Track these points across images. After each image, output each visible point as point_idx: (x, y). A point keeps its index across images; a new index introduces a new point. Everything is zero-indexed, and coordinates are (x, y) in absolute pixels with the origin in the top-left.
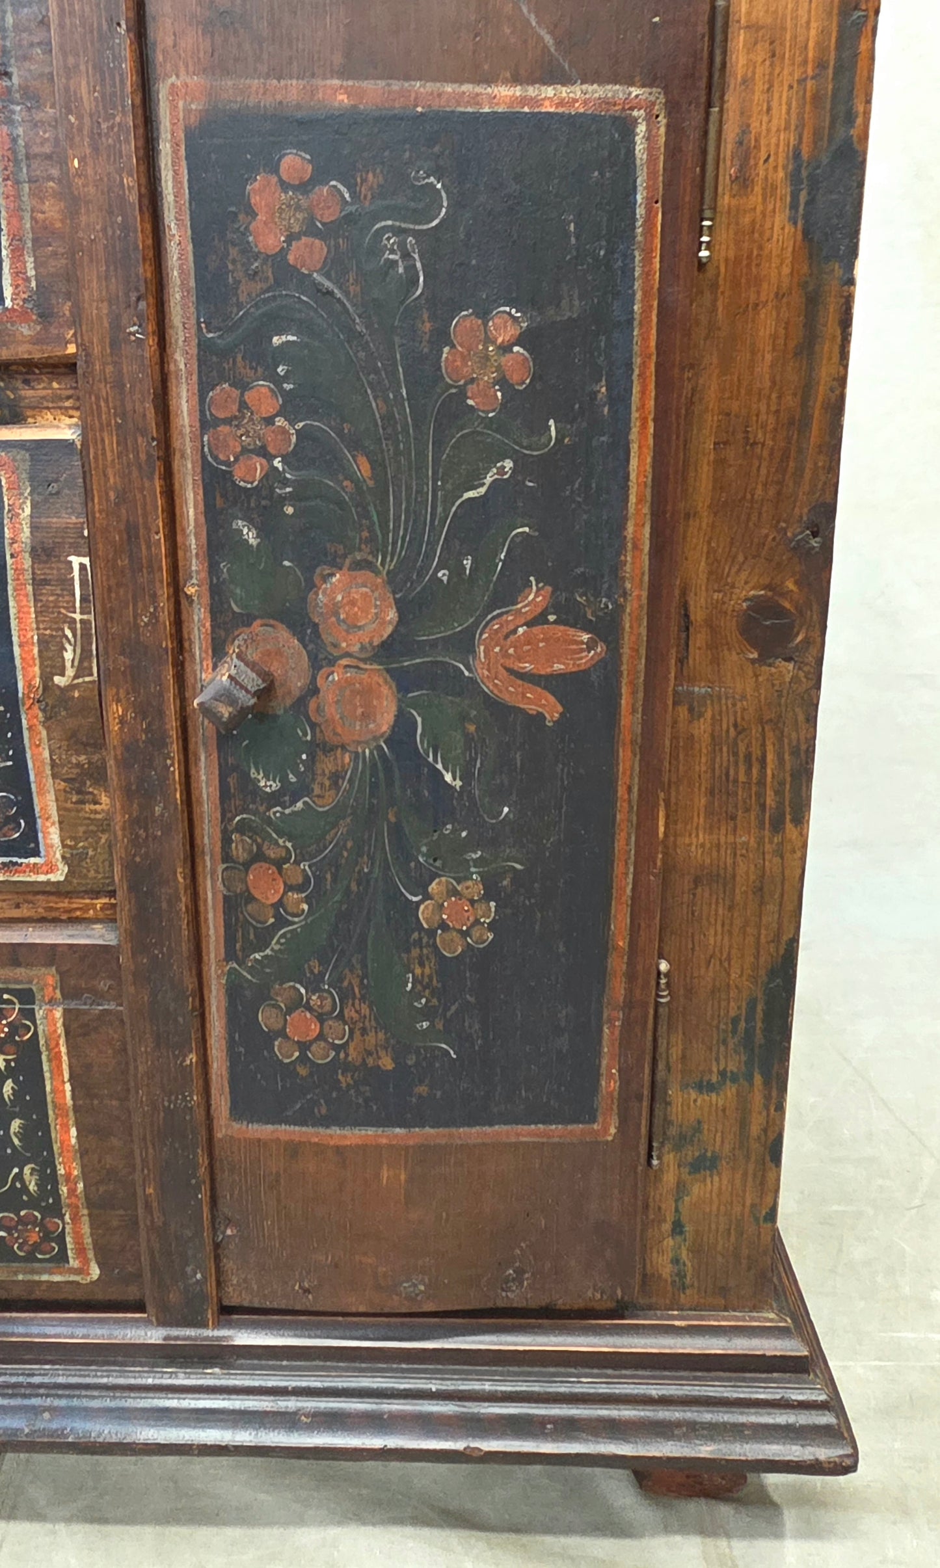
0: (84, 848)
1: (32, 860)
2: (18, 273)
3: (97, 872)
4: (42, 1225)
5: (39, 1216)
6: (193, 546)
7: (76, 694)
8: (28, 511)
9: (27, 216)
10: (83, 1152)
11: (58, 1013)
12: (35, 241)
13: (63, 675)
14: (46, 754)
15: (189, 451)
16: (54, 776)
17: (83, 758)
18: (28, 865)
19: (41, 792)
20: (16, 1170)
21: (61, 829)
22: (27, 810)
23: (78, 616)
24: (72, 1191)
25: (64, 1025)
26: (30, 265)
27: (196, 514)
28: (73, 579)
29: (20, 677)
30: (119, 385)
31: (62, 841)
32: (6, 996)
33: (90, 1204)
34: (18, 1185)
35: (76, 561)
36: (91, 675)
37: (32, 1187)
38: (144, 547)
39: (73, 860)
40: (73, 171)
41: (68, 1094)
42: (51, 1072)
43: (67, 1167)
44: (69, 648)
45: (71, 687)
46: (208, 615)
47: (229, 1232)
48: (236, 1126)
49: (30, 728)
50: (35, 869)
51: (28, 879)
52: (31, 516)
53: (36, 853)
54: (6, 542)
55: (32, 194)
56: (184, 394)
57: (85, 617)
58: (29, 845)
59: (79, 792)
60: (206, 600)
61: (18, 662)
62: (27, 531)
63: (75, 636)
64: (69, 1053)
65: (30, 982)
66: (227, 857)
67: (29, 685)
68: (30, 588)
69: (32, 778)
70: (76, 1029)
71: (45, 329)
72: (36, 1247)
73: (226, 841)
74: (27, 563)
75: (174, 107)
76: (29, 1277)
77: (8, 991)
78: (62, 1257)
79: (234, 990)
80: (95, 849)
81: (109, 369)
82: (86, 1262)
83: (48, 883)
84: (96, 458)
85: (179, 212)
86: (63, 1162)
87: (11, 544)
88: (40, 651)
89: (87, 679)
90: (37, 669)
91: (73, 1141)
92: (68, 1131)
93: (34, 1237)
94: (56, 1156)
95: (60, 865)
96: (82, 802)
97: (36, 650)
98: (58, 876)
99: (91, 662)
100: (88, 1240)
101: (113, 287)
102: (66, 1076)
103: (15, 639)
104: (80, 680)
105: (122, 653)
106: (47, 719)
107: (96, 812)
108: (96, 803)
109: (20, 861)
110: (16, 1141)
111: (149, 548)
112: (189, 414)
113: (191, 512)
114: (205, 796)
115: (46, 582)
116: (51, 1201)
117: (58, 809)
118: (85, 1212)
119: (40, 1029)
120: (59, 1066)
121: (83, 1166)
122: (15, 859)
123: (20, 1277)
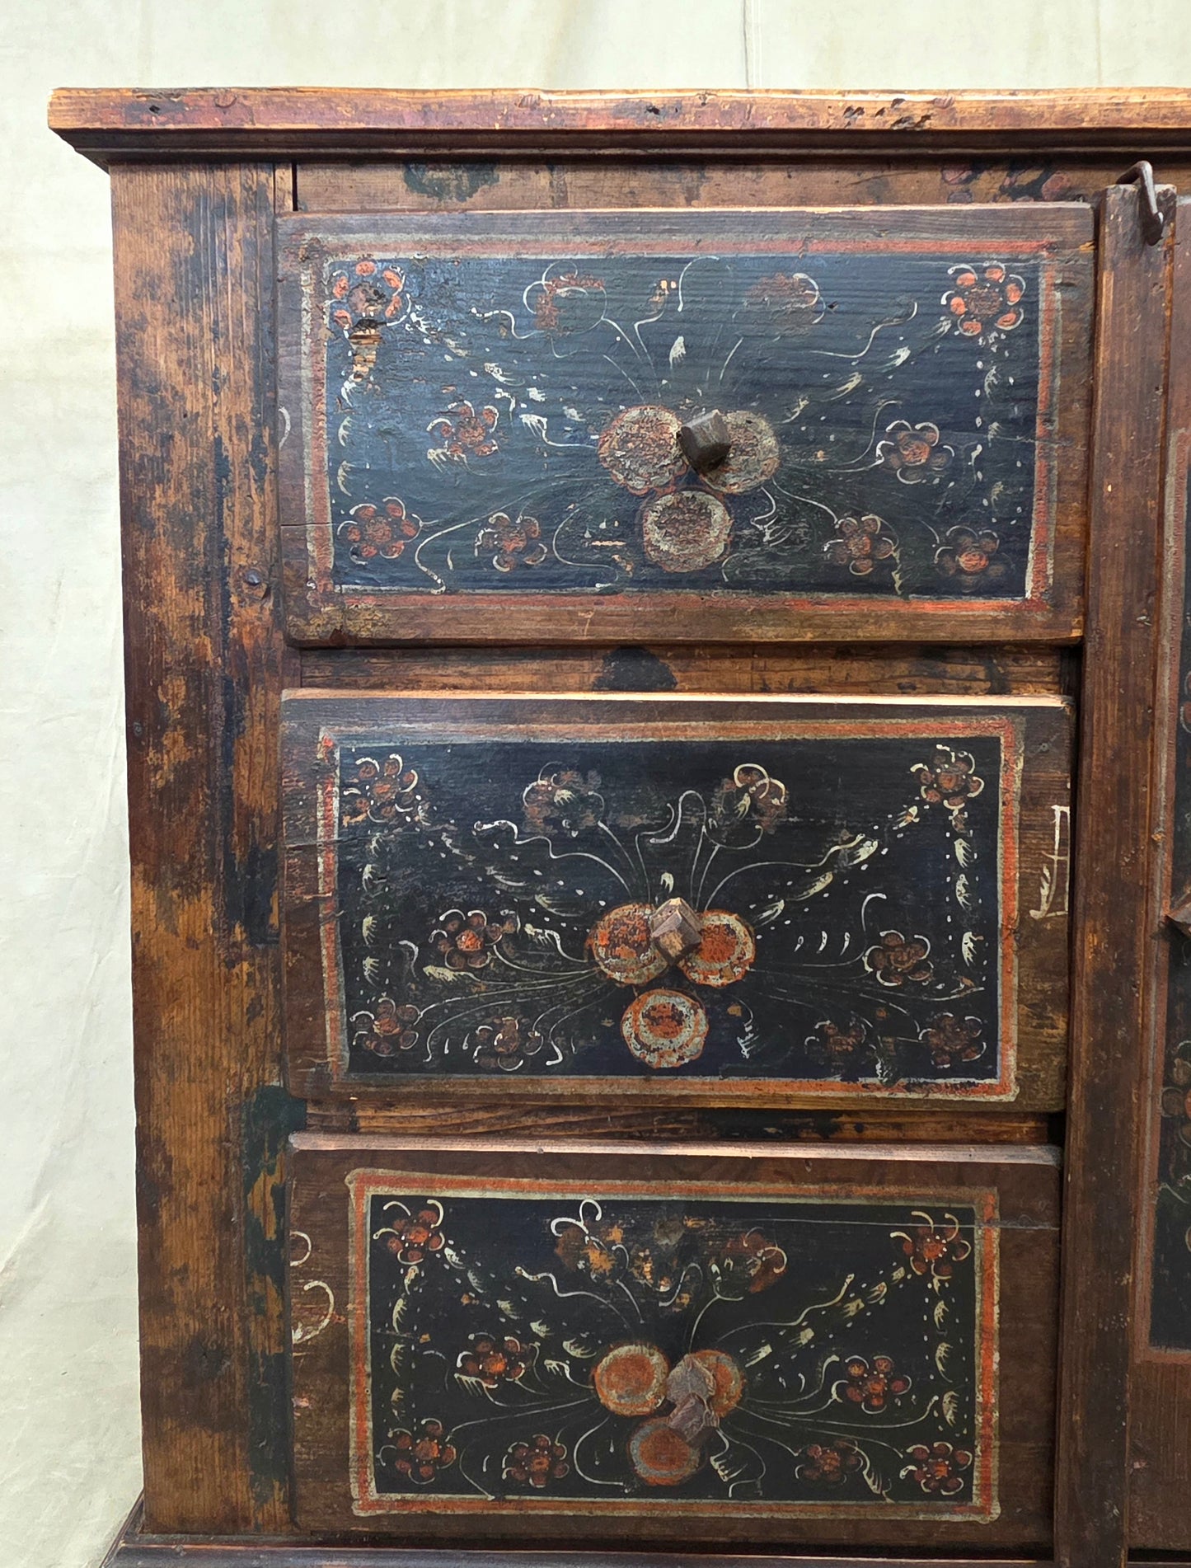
0: (1037, 1070)
1: (988, 1081)
2: (1040, 572)
3: (1046, 1093)
4: (952, 1457)
5: (951, 1448)
6: (1163, 799)
7: (1049, 927)
8: (1021, 765)
9: (1053, 528)
10: (1003, 1378)
11: (995, 1234)
12: (1056, 547)
13: (1038, 909)
14: (1016, 980)
15: (1166, 719)
16: (1020, 1001)
17: (1047, 986)
18: (984, 1086)
19: (1006, 1017)
20: (936, 1398)
21: (1019, 1052)
22: (991, 1034)
23: (1055, 858)
24: (987, 1421)
25: (1000, 1245)
26: (1050, 566)
27: (1168, 773)
28: (1054, 825)
29: (1000, 910)
30: (1125, 662)
31: (1018, 1063)
32: (947, 1216)
33: (1003, 1434)
34: (936, 1414)
35: (1058, 809)
36: (1063, 910)
37: (949, 1416)
38: (1132, 799)
39: (1026, 1081)
40: (1106, 494)
41: (996, 1317)
42: (982, 1293)
43: (986, 1395)
44: (1046, 885)
45: (1045, 920)
46: (1170, 859)
47: (1137, 1465)
48: (1154, 1351)
49: (1004, 957)
50: (990, 1089)
51: (982, 1100)
52: (1023, 770)
53: (993, 1075)
54: (1000, 792)
55: (1059, 511)
56: (1167, 673)
57: (1062, 858)
58: (987, 1067)
59: (1040, 1017)
60: (1170, 846)
61: (1000, 897)
62: (1018, 782)
63: (1051, 875)
64: (1001, 1276)
65: (971, 1201)
66: (1168, 1081)
67: (1008, 918)
68: (1016, 832)
69: (1000, 1002)
70: (1011, 1249)
71: (1056, 616)
72: (943, 1485)
73: (1169, 1065)
74: (1016, 809)
75: (1180, 450)
76: (930, 1517)
77: (950, 1210)
78: (966, 1495)
79: (1163, 1212)
80: (1047, 1073)
81: (1119, 649)
82: (989, 1499)
83: (1000, 1103)
84: (1099, 722)
85: (1178, 526)
86: (983, 1390)
87: (1004, 794)
88: (1020, 888)
89: (1059, 913)
90: (1016, 903)
91: (995, 1367)
92: (990, 1357)
93: (942, 1472)
94: (977, 1382)
95: (1013, 1087)
96: (1041, 1026)
97: (1016, 886)
98: (1009, 1098)
99: (1063, 899)
100: (995, 1476)
101: (1128, 585)
102: (996, 1298)
103: (1000, 876)
104: (1053, 914)
105: (1103, 889)
106: (1020, 948)
107: (1053, 1036)
108: (1054, 1027)
109: (977, 1081)
110: (940, 1367)
111: (1136, 799)
112: (1170, 689)
113: (1164, 770)
114: (1153, 1023)
115: (1030, 827)
116: (965, 1432)
117: (1020, 1032)
118: (997, 1443)
119: (977, 1247)
120: (990, 1289)
121: (1001, 1395)
122: (972, 1080)
123: (921, 1517)
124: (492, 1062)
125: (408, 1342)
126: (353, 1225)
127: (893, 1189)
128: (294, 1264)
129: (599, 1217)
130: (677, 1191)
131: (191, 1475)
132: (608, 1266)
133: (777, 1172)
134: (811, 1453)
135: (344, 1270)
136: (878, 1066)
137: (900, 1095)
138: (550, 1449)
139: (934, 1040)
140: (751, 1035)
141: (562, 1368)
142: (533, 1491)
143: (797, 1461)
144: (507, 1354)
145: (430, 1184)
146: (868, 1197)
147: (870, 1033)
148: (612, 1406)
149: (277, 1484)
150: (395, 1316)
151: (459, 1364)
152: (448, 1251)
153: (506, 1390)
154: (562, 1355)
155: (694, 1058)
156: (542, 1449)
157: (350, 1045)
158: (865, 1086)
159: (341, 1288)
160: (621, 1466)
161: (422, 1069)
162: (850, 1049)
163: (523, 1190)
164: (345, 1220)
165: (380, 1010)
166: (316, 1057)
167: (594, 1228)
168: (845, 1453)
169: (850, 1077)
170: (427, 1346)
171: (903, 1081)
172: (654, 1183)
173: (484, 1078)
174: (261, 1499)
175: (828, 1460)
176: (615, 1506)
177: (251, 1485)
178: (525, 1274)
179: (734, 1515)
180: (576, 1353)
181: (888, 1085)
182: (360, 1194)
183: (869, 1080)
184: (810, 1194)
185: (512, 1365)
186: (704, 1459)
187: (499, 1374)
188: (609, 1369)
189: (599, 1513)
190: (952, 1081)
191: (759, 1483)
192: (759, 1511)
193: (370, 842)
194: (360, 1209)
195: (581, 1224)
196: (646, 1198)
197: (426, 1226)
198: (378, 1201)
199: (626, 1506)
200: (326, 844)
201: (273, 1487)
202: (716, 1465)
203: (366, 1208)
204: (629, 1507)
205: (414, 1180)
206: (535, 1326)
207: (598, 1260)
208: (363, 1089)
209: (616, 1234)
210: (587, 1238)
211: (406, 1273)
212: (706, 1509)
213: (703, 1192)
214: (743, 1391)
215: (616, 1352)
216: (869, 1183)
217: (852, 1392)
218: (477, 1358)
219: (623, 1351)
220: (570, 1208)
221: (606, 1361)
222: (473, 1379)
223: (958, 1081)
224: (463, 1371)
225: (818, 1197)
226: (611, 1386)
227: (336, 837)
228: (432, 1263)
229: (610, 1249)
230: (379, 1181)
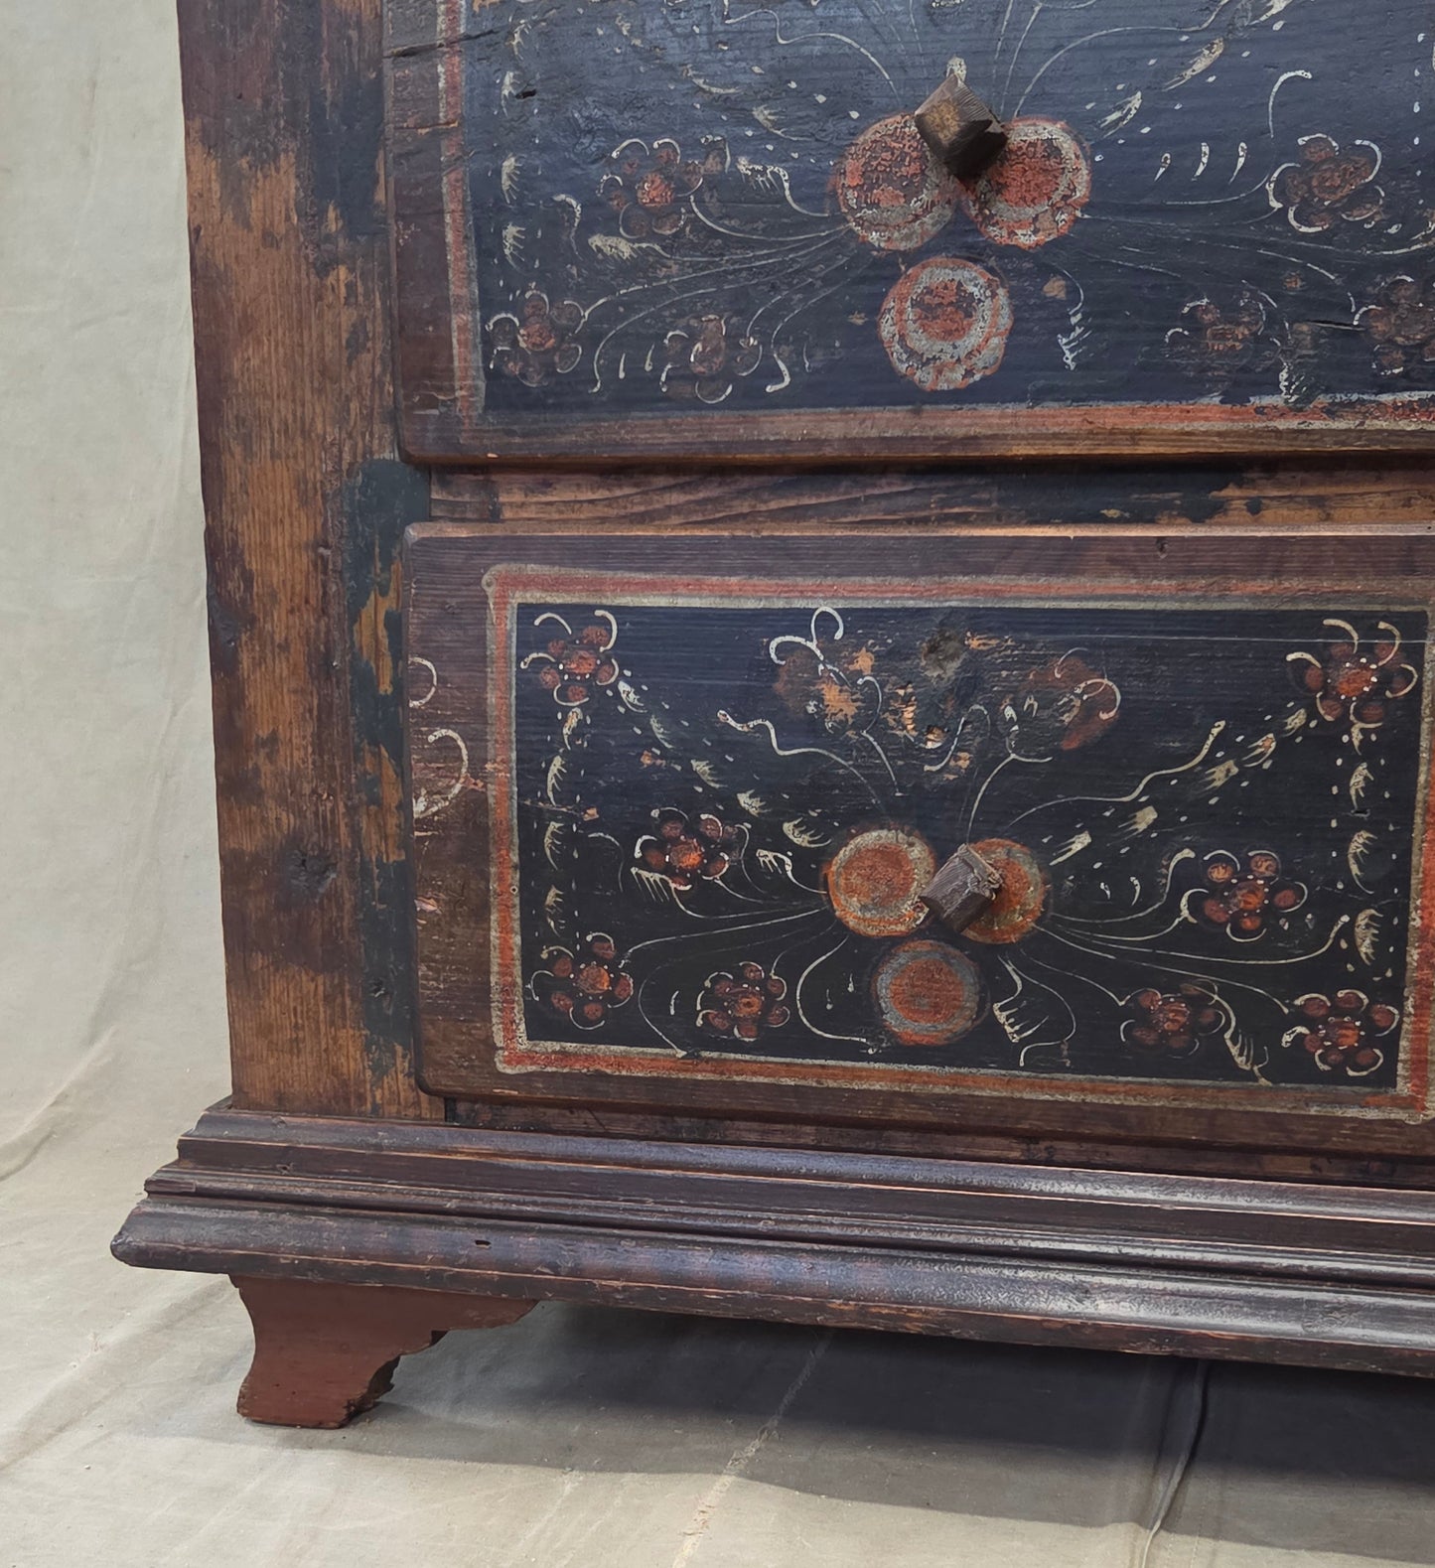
4: (1367, 1016)
5: (1365, 1001)
20: (1345, 919)
32: (1382, 625)
34: (1344, 945)
37: (1365, 949)
43: (1428, 915)
65: (1424, 601)
72: (1349, 1057)
76: (1327, 1110)
77: (1388, 616)
78: (1386, 1077)
86: (1423, 907)
93: (1350, 1037)
94: (1413, 894)
110: (1355, 870)
116: (1389, 974)
119: (1428, 678)
123: (1313, 1111)
124: (686, 390)
125: (568, 819)
126: (492, 648)
127: (1296, 584)
128: (414, 704)
129: (839, 635)
130: (959, 592)
131: (288, 1034)
132: (850, 710)
133: (1112, 561)
134: (1145, 1002)
135: (481, 715)
136: (1284, 375)
137: (1317, 425)
138: (763, 983)
139: (1381, 326)
140: (1078, 331)
141: (781, 863)
142: (738, 1047)
143: (1124, 1013)
144: (705, 840)
145: (596, 586)
146: (1255, 597)
147: (1273, 319)
148: (852, 924)
149: (399, 1049)
150: (551, 781)
151: (638, 854)
152: (623, 687)
153: (704, 895)
154: (781, 844)
155: (988, 372)
156: (752, 983)
157: (486, 368)
158: (1260, 410)
159: (476, 740)
160: (862, 1013)
161: (585, 405)
162: (1239, 346)
163: (729, 595)
164: (481, 640)
165: (528, 311)
166: (440, 389)
167: (832, 652)
168: (1198, 1003)
169: (1234, 397)
170: (594, 825)
171: (1323, 400)
172: (923, 581)
173: (675, 417)
174: (380, 1070)
175: (1168, 1012)
176: (855, 1075)
177: (367, 1049)
178: (732, 723)
179: (1027, 1096)
180: (802, 840)
181: (1296, 410)
182: (502, 603)
183: (1267, 400)
184: (1163, 594)
185: (712, 856)
186: (983, 1005)
187: (693, 871)
188: (848, 865)
189: (832, 1084)
190: (1406, 396)
191: (1065, 1047)
192: (1064, 1089)
193: (511, 35)
194: (502, 627)
195: (813, 645)
196: (911, 604)
197: (593, 647)
198: (527, 612)
199: (870, 1075)
200: (450, 44)
201: (394, 1053)
202: (1002, 1017)
203: (511, 624)
204: (875, 1077)
205: (577, 581)
206: (744, 799)
207: (838, 702)
208: (506, 440)
209: (864, 661)
210: (821, 667)
211: (565, 719)
212: (987, 1084)
213: (996, 594)
214: (1045, 903)
215: (859, 840)
216: (1256, 575)
217: (1213, 909)
218: (661, 845)
219: (871, 838)
220: (797, 621)
221: (844, 853)
222: (658, 876)
223: (1416, 396)
224: (643, 864)
225: (1172, 598)
226: (851, 891)
227: (462, 30)
228: (602, 704)
229: (854, 684)
230: (528, 583)
